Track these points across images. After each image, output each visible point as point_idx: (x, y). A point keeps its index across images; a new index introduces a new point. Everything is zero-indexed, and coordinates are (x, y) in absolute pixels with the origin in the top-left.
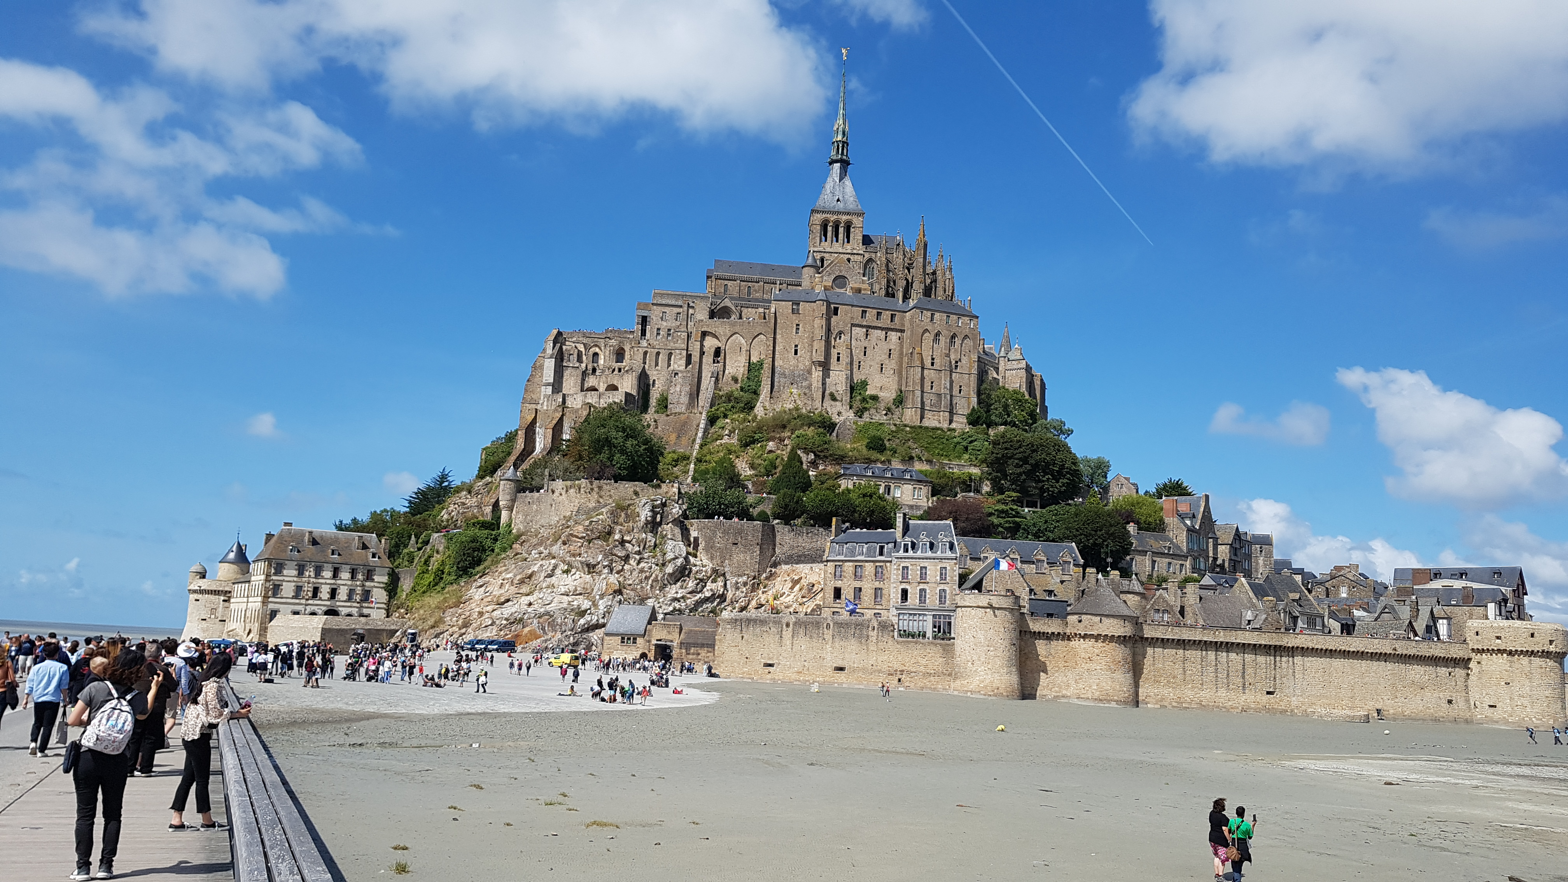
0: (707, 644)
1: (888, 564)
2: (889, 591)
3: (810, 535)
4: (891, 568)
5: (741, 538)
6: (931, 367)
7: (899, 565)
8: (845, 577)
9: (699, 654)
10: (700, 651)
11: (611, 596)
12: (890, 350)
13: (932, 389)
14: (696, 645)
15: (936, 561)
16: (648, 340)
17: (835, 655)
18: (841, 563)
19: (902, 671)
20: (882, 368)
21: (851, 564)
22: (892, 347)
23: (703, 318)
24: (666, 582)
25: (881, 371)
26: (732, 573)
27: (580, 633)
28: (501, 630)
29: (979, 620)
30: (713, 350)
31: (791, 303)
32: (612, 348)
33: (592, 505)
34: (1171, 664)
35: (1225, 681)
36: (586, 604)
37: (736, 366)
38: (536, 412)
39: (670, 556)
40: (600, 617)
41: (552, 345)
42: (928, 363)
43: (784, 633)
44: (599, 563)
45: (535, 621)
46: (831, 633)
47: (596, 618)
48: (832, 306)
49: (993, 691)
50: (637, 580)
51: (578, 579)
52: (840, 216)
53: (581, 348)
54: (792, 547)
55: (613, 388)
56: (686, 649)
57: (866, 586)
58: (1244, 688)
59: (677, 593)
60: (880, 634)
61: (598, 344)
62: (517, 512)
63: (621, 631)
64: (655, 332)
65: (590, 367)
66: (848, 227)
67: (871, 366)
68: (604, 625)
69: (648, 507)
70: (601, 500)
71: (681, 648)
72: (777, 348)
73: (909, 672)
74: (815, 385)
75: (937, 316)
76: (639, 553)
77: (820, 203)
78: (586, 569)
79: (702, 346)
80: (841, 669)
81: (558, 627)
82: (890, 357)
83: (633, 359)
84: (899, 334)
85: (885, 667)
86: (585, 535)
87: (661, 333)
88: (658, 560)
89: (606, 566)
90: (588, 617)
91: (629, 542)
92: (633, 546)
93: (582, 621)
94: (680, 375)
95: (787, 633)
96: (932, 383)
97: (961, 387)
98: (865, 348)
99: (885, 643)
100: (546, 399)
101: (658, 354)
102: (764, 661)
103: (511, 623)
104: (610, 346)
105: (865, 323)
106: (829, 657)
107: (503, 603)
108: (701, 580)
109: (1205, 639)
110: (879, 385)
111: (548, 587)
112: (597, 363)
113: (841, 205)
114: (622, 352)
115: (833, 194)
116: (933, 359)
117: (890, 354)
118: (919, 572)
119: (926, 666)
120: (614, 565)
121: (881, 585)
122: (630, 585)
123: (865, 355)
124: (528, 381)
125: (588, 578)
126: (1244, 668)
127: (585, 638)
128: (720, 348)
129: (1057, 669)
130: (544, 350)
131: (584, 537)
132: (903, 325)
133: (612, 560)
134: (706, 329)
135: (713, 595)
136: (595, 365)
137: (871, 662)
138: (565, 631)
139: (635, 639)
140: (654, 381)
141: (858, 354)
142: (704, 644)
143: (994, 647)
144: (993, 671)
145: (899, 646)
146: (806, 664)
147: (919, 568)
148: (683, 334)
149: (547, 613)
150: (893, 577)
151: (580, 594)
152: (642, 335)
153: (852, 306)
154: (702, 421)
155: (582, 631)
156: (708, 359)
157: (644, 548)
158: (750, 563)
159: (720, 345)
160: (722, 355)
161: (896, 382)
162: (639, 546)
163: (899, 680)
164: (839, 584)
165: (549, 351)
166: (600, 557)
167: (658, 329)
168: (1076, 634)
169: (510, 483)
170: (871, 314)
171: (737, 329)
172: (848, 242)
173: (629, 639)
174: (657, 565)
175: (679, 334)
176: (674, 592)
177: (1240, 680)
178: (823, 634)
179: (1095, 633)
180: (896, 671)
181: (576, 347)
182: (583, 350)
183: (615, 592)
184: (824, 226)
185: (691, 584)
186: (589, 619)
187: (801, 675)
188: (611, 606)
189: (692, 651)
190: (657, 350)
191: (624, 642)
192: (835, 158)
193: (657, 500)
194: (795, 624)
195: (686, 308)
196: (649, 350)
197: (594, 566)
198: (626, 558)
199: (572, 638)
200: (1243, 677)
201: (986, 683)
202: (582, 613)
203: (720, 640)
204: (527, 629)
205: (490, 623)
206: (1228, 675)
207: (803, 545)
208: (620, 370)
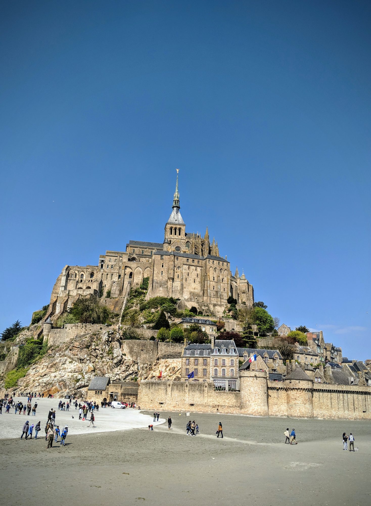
0: (133, 394)
1: (209, 358)
2: (210, 370)
3: (173, 346)
4: (210, 360)
5: (145, 347)
6: (213, 281)
7: (213, 359)
8: (190, 364)
9: (129, 399)
10: (130, 397)
11: (90, 373)
12: (198, 274)
13: (214, 289)
14: (128, 394)
15: (229, 357)
16: (104, 269)
17: (190, 398)
18: (189, 358)
19: (218, 405)
20: (195, 281)
21: (193, 358)
22: (198, 273)
23: (125, 261)
24: (113, 367)
25: (194, 282)
26: (141, 363)
27: (77, 389)
28: (42, 388)
29: (251, 382)
30: (129, 273)
31: (160, 256)
32: (89, 272)
33: (82, 334)
34: (326, 400)
35: (347, 407)
36: (80, 377)
37: (138, 280)
38: (58, 297)
39: (115, 355)
40: (86, 382)
41: (65, 271)
42: (212, 279)
43: (168, 389)
44: (85, 358)
45: (57, 384)
46: (188, 389)
47: (84, 383)
48: (176, 257)
49: (258, 414)
50: (101, 366)
51: (75, 365)
52: (177, 226)
53: (77, 272)
54: (166, 352)
55: (89, 288)
56: (124, 396)
57: (199, 368)
58: (354, 410)
59: (118, 371)
60: (209, 389)
61: (83, 271)
62: (50, 337)
63: (96, 388)
64: (107, 266)
65: (80, 280)
66: (180, 229)
67: (190, 280)
68: (87, 386)
69: (107, 334)
70: (86, 332)
71: (121, 396)
72: (155, 272)
73: (222, 406)
74: (169, 287)
75: (215, 262)
76: (102, 354)
77: (169, 221)
78: (80, 361)
79: (125, 271)
80: (192, 405)
81: (67, 387)
82: (197, 277)
83: (98, 276)
84: (201, 268)
85: (211, 404)
86: (79, 346)
87: (109, 267)
88: (110, 357)
89: (88, 360)
90: (80, 382)
91: (98, 349)
92: (100, 351)
93: (78, 384)
94: (116, 283)
95: (169, 389)
96: (214, 287)
97: (224, 288)
98: (188, 273)
99: (211, 393)
100: (62, 292)
101: (107, 274)
102: (159, 402)
103: (47, 385)
104: (88, 272)
105: (188, 264)
106: (187, 399)
107: (43, 376)
108: (128, 366)
109: (339, 389)
110: (193, 287)
111: (63, 369)
112: (83, 278)
113: (177, 222)
114: (93, 274)
115: (174, 218)
116: (214, 278)
117: (198, 275)
118: (222, 362)
119: (228, 403)
120: (91, 359)
121: (206, 368)
122: (98, 368)
123: (188, 275)
124: (55, 285)
125: (80, 365)
126: (354, 402)
127: (79, 392)
128: (132, 272)
129: (281, 403)
130: (62, 273)
131: (79, 347)
132: (202, 265)
133: (90, 357)
134: (127, 265)
135: (133, 372)
136: (82, 279)
137: (205, 402)
138: (70, 389)
139: (101, 392)
140: (105, 285)
141: (185, 275)
142: (131, 394)
143: (258, 394)
144: (258, 405)
145: (217, 395)
146: (177, 403)
147: (222, 360)
148: (118, 267)
149: (62, 381)
150: (211, 364)
151: (77, 372)
152: (101, 267)
153: (184, 257)
154: (125, 301)
155: (78, 388)
156: (127, 277)
157: (104, 352)
158: (149, 358)
159: (132, 271)
160: (133, 275)
161: (200, 286)
162: (102, 351)
163: (217, 409)
164: (188, 367)
165: (64, 273)
166: (86, 356)
167: (108, 265)
168: (289, 388)
169: (48, 324)
170: (190, 260)
171: (139, 265)
172: (180, 235)
173: (99, 392)
174: (109, 359)
175: (116, 267)
176: (117, 371)
177: (352, 406)
178: (185, 389)
179: (297, 387)
180: (216, 405)
181: (75, 272)
182: (77, 273)
183: (92, 371)
184: (171, 229)
185: (124, 368)
186: (81, 383)
187: (175, 408)
188: (90, 377)
189: (126, 397)
190: (107, 273)
191: (96, 393)
192: (174, 206)
193: (110, 332)
194: (173, 385)
195: (119, 257)
196: (104, 273)
197: (83, 360)
198: (97, 357)
199: (73, 392)
200: (354, 405)
201: (255, 410)
202: (78, 381)
203: (140, 392)
204: (54, 388)
205: (38, 385)
206: (348, 405)
207: (170, 350)
208: (92, 281)
